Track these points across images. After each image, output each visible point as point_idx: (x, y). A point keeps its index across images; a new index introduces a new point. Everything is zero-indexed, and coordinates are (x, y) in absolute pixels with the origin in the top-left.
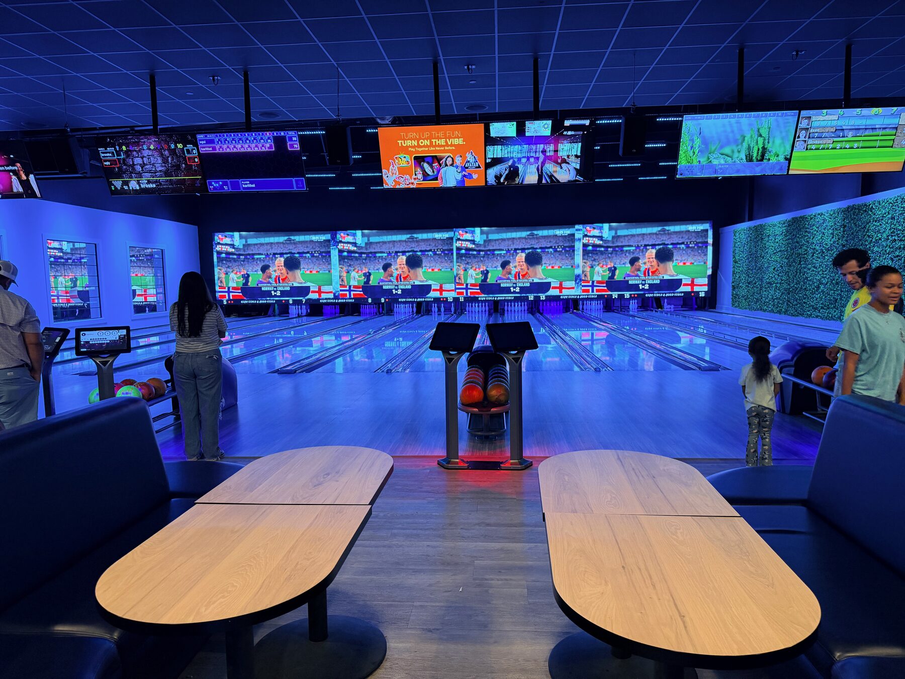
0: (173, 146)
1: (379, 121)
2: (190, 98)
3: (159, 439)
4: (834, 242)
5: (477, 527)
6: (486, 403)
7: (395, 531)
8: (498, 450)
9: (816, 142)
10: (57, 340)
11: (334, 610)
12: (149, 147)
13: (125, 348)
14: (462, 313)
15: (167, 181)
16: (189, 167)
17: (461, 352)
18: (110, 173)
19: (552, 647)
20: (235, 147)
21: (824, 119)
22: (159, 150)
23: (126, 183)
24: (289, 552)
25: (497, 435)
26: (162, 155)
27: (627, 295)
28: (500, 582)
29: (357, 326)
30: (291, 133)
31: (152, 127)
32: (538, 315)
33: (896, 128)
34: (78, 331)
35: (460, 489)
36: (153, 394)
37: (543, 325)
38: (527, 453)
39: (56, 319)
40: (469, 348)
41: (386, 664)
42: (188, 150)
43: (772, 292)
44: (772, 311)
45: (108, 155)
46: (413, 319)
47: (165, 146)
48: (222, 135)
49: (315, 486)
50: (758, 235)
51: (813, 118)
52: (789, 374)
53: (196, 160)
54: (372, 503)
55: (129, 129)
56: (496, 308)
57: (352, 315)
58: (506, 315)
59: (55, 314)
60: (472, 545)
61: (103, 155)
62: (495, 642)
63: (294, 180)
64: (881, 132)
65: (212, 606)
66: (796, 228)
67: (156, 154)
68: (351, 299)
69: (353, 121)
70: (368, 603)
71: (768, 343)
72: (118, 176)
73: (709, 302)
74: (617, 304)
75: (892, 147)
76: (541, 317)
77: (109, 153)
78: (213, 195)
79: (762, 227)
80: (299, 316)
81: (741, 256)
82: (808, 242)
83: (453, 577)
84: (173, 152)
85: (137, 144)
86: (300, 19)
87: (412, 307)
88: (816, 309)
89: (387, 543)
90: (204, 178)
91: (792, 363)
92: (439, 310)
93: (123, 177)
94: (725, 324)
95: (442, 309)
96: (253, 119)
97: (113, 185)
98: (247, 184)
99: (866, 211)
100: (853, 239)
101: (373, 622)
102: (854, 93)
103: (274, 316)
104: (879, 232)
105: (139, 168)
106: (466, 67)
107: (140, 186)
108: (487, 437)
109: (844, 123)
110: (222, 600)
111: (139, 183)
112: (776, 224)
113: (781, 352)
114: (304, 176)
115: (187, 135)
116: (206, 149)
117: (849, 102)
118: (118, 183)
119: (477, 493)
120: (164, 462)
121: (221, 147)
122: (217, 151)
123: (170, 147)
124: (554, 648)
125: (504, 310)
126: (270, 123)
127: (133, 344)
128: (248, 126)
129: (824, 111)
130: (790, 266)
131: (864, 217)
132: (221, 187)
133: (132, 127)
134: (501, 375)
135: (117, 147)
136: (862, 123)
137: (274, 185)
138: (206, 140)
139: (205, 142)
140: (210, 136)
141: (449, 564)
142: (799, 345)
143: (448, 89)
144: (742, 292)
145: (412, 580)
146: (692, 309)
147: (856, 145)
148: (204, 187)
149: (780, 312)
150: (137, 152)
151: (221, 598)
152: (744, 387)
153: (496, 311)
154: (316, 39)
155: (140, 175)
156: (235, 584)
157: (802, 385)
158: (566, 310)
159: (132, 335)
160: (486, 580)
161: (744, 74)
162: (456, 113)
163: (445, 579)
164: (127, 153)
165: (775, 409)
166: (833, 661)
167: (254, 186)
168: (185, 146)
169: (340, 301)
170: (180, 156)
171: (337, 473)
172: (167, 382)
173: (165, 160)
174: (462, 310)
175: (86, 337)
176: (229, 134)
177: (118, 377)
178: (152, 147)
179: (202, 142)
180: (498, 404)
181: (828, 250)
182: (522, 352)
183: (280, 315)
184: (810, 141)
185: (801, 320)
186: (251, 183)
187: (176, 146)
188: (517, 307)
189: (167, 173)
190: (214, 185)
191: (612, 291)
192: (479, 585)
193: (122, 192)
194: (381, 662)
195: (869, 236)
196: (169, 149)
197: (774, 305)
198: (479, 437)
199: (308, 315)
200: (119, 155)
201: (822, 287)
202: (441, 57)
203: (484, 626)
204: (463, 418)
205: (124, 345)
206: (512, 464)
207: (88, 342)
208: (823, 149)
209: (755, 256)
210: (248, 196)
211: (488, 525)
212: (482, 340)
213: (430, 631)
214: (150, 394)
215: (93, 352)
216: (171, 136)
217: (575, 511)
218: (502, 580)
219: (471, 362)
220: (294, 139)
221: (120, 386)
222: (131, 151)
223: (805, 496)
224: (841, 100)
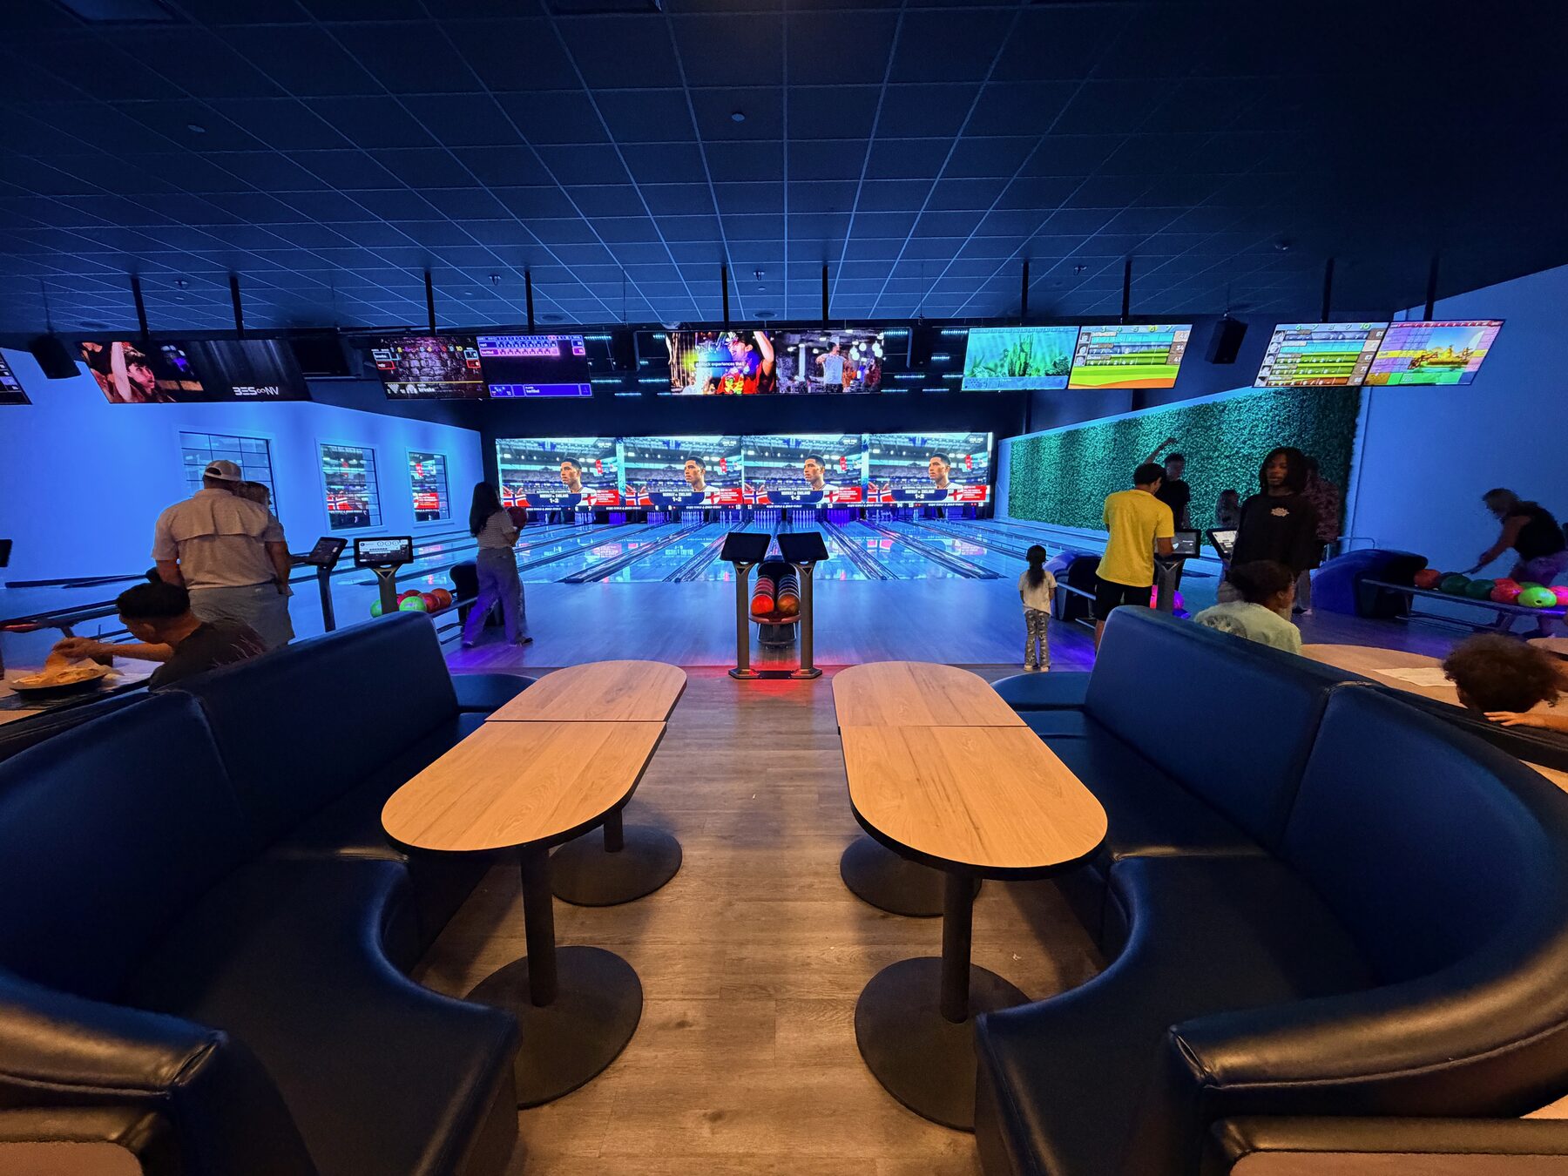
0: (452, 349)
1: (665, 326)
2: (468, 297)
3: (445, 650)
4: (1106, 455)
5: (769, 736)
6: (777, 613)
7: (688, 741)
8: (788, 660)
9: (1095, 358)
10: (335, 550)
11: (629, 820)
12: (426, 348)
13: (407, 558)
14: (750, 521)
15: (447, 385)
16: (469, 372)
17: (752, 562)
18: (385, 376)
19: (843, 850)
20: (517, 351)
21: (1103, 335)
22: (438, 353)
23: (403, 387)
24: (584, 771)
25: (788, 645)
26: (440, 357)
27: (911, 504)
28: (792, 788)
29: (643, 534)
30: (576, 337)
31: (429, 328)
32: (825, 523)
33: (1170, 346)
34: (357, 541)
35: (751, 698)
36: (437, 604)
37: (831, 533)
38: (816, 662)
39: (334, 527)
40: (760, 559)
41: (682, 871)
42: (468, 354)
43: (1046, 503)
44: (1046, 521)
45: (382, 356)
46: (701, 527)
47: (444, 349)
48: (503, 337)
49: (608, 702)
50: (1035, 446)
51: (1093, 334)
52: (1064, 583)
53: (477, 364)
54: (666, 719)
55: (404, 329)
56: (785, 516)
57: (639, 522)
58: (794, 522)
59: (332, 521)
60: (764, 753)
61: (376, 357)
62: (788, 847)
63: (579, 385)
64: (1155, 349)
65: (506, 831)
66: (1071, 440)
67: (434, 356)
68: (638, 506)
69: (639, 326)
70: (663, 811)
71: (1044, 550)
72: (394, 379)
73: (988, 513)
74: (902, 513)
75: (1165, 364)
76: (828, 526)
77: (384, 354)
78: (496, 400)
79: (1038, 440)
80: (586, 524)
81: (1019, 468)
82: (1081, 454)
83: (745, 785)
84: (452, 355)
85: (413, 346)
86: (583, 218)
87: (700, 515)
88: (1087, 518)
89: (679, 752)
90: (486, 384)
91: (1067, 572)
92: (727, 518)
93: (399, 381)
94: (1002, 534)
95: (730, 517)
96: (536, 322)
97: (389, 388)
98: (531, 390)
99: (1135, 426)
100: (1123, 453)
101: (668, 831)
102: (1132, 311)
103: (560, 523)
104: (1147, 445)
105: (416, 371)
106: (755, 274)
107: (418, 390)
108: (777, 647)
109: (1121, 340)
110: (515, 824)
111: (416, 387)
112: (1051, 437)
113: (1056, 561)
114: (590, 382)
115: (467, 337)
116: (488, 353)
117: (1128, 319)
118: (394, 387)
119: (767, 701)
120: (452, 675)
121: (503, 351)
122: (499, 355)
123: (448, 349)
124: (846, 852)
125: (791, 518)
126: (554, 326)
127: (415, 552)
128: (531, 330)
129: (1104, 327)
130: (1064, 478)
131: (1134, 432)
132: (504, 393)
133: (408, 328)
134: (791, 585)
135: (392, 348)
136: (1138, 339)
137: (560, 391)
138: (487, 343)
139: (486, 345)
140: (491, 339)
141: (741, 772)
142: (1073, 555)
143: (736, 296)
144: (1018, 503)
145: (705, 789)
146: (972, 518)
147: (1132, 362)
148: (486, 393)
149: (1053, 522)
150: (414, 354)
151: (514, 821)
152: (1022, 592)
153: (784, 518)
154: (600, 240)
155: (417, 378)
156: (529, 806)
157: (1075, 593)
158: (853, 518)
159: (414, 543)
160: (778, 786)
161: (1029, 288)
162: (744, 320)
163: (739, 787)
164: (404, 356)
165: (1050, 612)
166: (1112, 862)
167: (538, 391)
168: (465, 349)
169: (626, 508)
170: (460, 360)
171: (630, 688)
172: (452, 592)
173: (444, 364)
174: (750, 518)
175: (365, 548)
176: (511, 337)
177: (401, 588)
178: (430, 349)
179: (483, 345)
180: (789, 614)
181: (1099, 463)
182: (813, 562)
183: (566, 522)
184: (1089, 357)
185: (1072, 529)
186: (536, 388)
187: (455, 349)
188: (806, 514)
189: (446, 377)
190: (496, 390)
191: (896, 500)
192: (772, 792)
193: (400, 396)
194: (677, 870)
195: (1138, 450)
196: (448, 352)
197: (1047, 515)
198: (769, 646)
199: (594, 522)
200: (394, 357)
201: (1093, 498)
202: (730, 263)
203: (777, 832)
204: (754, 628)
205: (407, 556)
206: (803, 673)
207: (367, 553)
208: (1101, 365)
209: (1032, 467)
210: (531, 401)
211: (780, 733)
212: (773, 551)
213: (725, 838)
214: (435, 605)
215: (374, 562)
216: (449, 339)
217: (870, 725)
218: (793, 786)
219: (760, 572)
220: (579, 343)
221: (402, 597)
222: (408, 353)
223: (1082, 701)
224: (1119, 317)
